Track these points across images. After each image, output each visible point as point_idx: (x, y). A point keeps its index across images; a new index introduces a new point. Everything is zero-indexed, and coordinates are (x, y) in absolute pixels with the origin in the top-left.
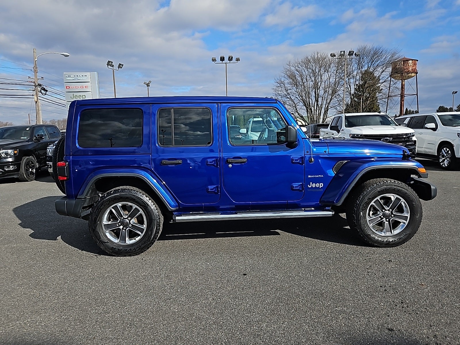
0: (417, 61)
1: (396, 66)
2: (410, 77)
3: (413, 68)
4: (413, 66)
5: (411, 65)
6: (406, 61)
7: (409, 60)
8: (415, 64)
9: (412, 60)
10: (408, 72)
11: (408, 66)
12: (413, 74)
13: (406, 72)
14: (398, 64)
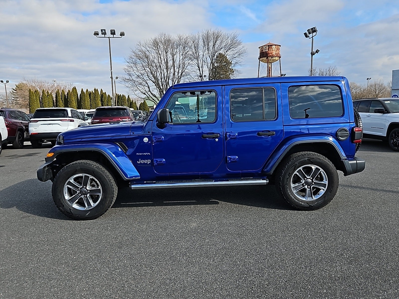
0: (280, 46)
1: (263, 50)
2: (274, 60)
3: (276, 52)
4: (276, 51)
5: (275, 50)
6: (270, 46)
7: (273, 45)
8: (278, 49)
9: (275, 45)
10: (272, 57)
11: (272, 50)
12: (277, 58)
13: (270, 56)
14: (264, 49)
